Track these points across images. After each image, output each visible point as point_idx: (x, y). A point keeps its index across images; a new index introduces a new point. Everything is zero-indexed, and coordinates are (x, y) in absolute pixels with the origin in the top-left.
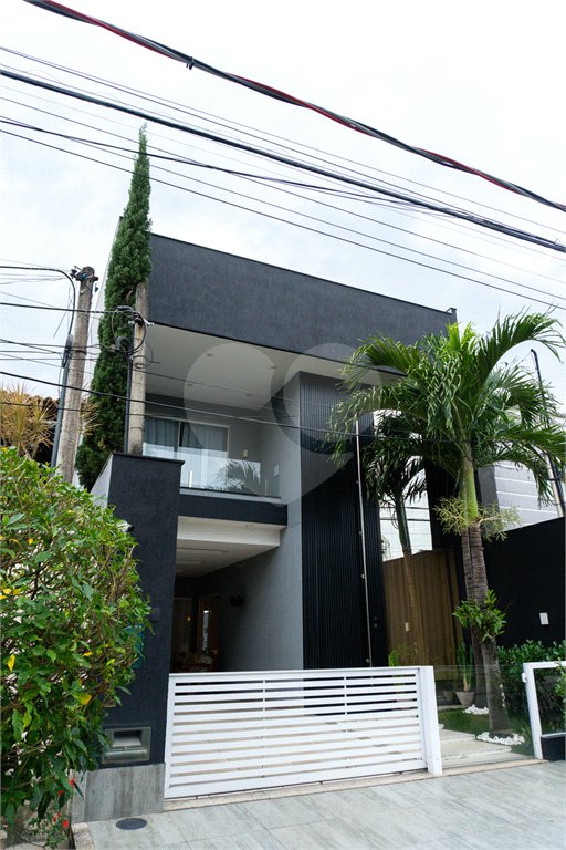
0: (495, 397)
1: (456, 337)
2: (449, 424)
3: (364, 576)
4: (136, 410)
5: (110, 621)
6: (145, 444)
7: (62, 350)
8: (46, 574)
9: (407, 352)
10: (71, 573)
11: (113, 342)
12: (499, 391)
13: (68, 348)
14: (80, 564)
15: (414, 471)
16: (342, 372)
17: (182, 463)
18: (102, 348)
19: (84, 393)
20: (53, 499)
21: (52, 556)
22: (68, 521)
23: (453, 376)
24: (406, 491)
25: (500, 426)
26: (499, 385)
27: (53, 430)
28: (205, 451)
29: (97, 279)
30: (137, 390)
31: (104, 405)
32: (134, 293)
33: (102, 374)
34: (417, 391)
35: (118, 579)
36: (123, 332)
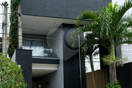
0: (123, 24)
1: (111, 7)
2: (107, 34)
3: (80, 77)
4: (20, 38)
5: (18, 87)
6: (23, 46)
7: (2, 25)
8: (3, 77)
9: (95, 14)
10: (9, 77)
11: (13, 21)
12: (125, 23)
13: (3, 24)
14: (10, 75)
15: (96, 48)
16: (75, 22)
17: (32, 50)
18: (11, 23)
19: (8, 35)
20: (3, 61)
21: (4, 74)
22: (7, 65)
23: (109, 19)
24: (93, 54)
25: (124, 33)
26: (125, 20)
27: (2, 45)
28: (38, 47)
29: (8, 5)
30: (20, 33)
31: (13, 37)
32: (18, 7)
33: (11, 30)
34: (97, 25)
35: (19, 78)
36: (16, 18)
